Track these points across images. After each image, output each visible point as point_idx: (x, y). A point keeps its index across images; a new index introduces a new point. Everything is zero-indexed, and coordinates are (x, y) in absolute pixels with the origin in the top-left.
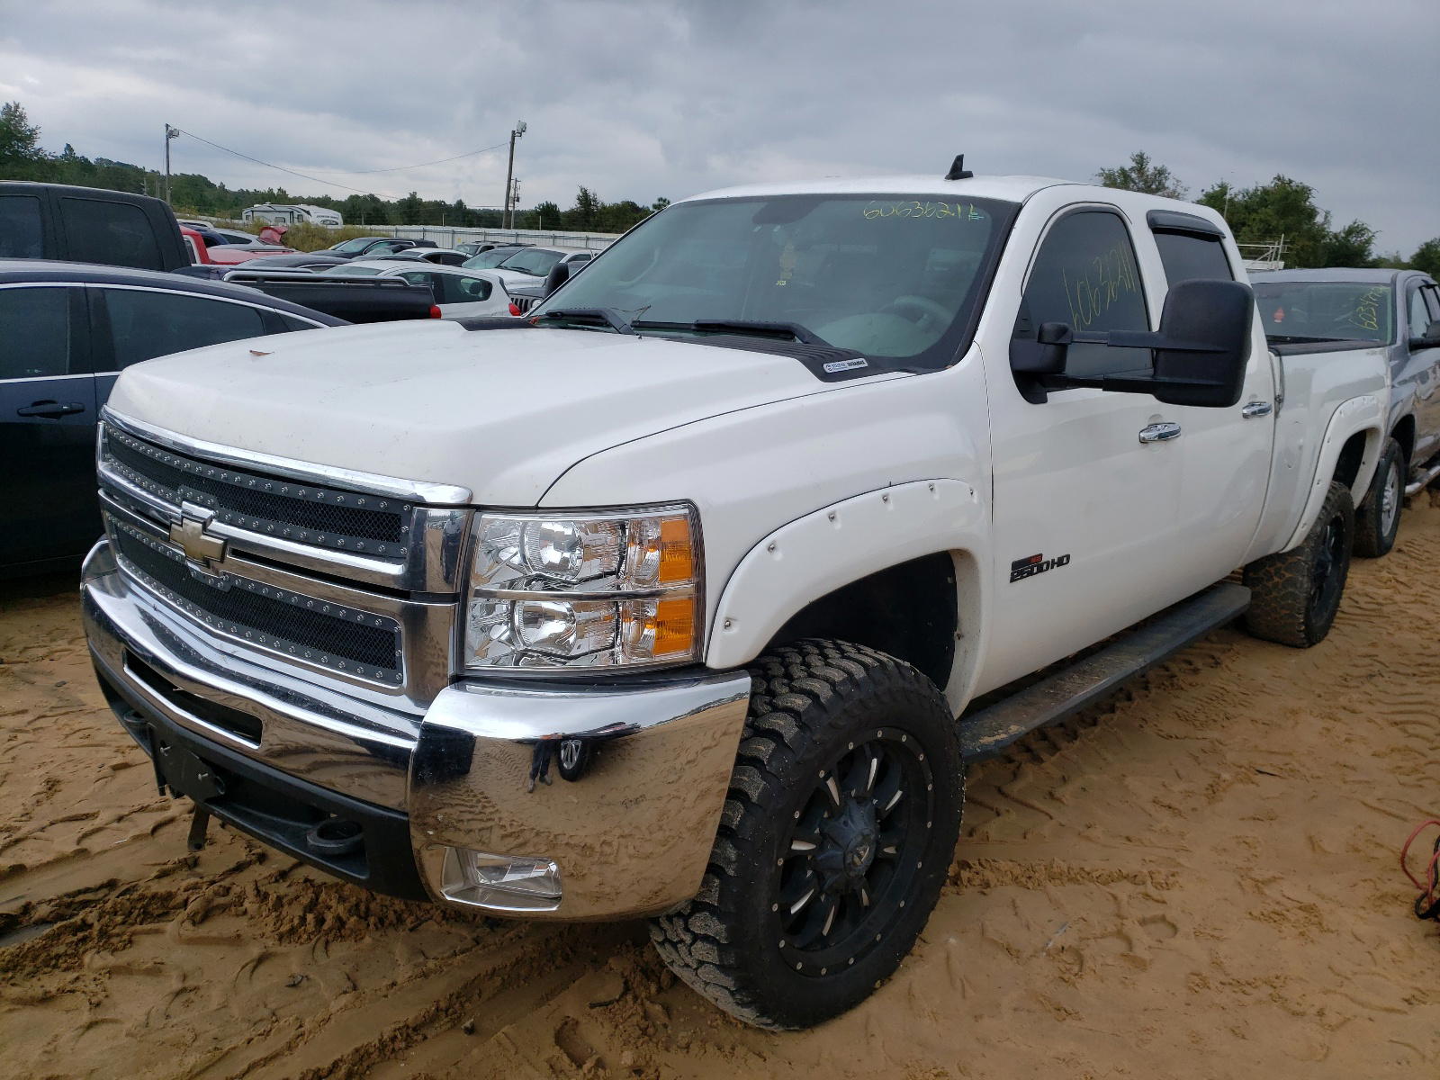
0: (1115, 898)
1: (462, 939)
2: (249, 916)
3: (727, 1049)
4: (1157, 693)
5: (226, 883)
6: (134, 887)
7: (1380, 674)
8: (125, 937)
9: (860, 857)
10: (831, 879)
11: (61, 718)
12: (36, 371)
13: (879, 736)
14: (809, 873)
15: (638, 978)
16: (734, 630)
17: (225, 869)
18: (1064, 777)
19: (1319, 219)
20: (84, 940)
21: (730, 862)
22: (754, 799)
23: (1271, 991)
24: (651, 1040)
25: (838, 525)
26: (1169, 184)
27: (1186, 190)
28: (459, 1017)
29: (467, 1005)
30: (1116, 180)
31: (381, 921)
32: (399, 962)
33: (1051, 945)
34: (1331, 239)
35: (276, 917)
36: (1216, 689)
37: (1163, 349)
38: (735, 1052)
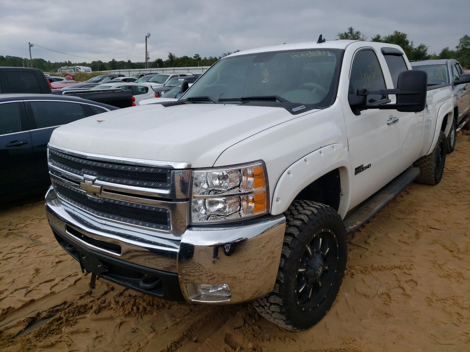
0: (395, 275)
1: (186, 310)
2: (113, 309)
3: (283, 339)
4: (392, 205)
5: (103, 298)
6: (72, 303)
7: (461, 192)
8: (74, 321)
9: (319, 271)
10: (310, 280)
11: (35, 247)
12: (10, 131)
13: (323, 231)
14: (304, 278)
15: (248, 318)
16: (280, 202)
17: (101, 294)
18: (368, 236)
19: (410, 44)
20: (61, 323)
21: (282, 278)
22: (288, 257)
23: (453, 301)
24: (257, 338)
25: (308, 163)
26: (361, 36)
27: (366, 38)
28: (191, 337)
29: (193, 332)
30: (343, 36)
31: (158, 306)
32: (167, 320)
33: (378, 292)
34: (414, 50)
35: (123, 309)
36: (410, 201)
37: (399, 94)
38: (286, 340)
